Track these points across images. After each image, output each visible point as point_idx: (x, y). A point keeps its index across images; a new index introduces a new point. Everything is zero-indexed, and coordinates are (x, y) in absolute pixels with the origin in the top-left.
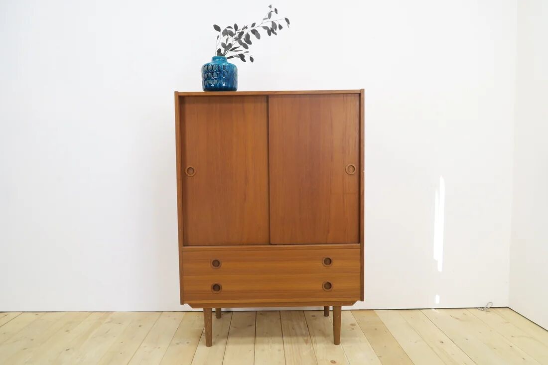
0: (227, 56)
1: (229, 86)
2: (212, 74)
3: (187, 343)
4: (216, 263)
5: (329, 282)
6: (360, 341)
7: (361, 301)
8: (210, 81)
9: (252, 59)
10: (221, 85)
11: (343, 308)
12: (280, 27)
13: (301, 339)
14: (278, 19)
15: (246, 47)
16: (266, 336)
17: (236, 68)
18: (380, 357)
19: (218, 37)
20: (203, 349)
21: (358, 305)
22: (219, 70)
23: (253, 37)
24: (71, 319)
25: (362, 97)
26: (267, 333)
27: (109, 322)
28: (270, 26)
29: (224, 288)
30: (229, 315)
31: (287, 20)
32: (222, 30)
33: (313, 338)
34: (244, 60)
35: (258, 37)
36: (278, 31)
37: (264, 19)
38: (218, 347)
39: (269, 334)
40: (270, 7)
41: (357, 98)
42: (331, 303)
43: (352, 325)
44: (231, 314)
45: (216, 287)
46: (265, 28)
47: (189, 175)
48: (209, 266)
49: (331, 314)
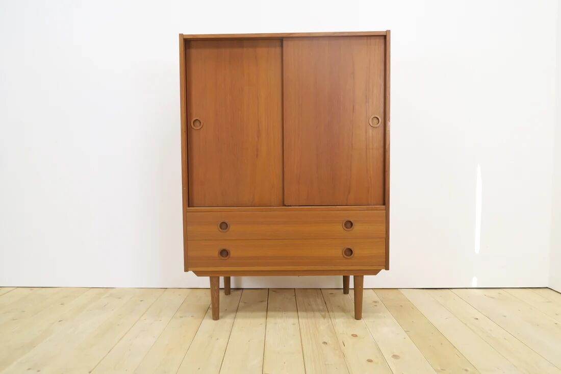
3: (192, 316)
4: (224, 226)
5: (350, 247)
6: (385, 317)
7: (386, 270)
13: (318, 314)
16: (279, 311)
18: (408, 331)
20: (209, 323)
25: (387, 39)
26: (280, 308)
27: (108, 297)
29: (233, 253)
30: (239, 292)
33: (331, 313)
38: (226, 321)
39: (282, 309)
41: (382, 41)
42: (351, 272)
43: (375, 302)
44: (241, 291)
45: (224, 253)
47: (195, 128)
48: (215, 229)
49: (352, 293)
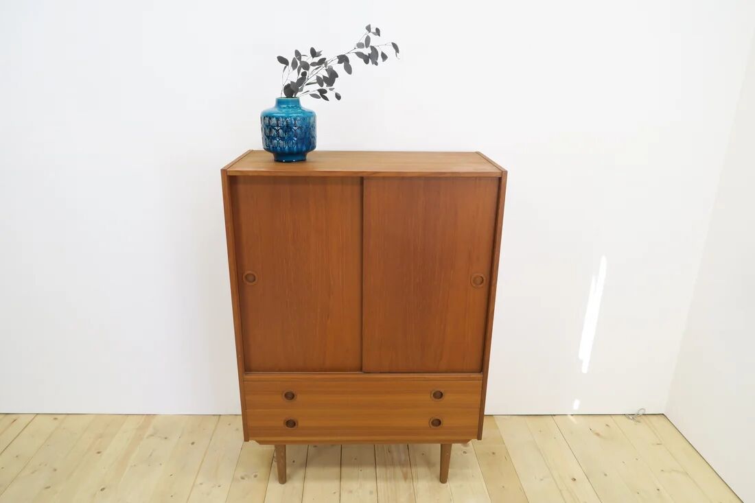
3: (255, 476)
4: (290, 396)
5: (438, 418)
6: (473, 476)
7: (478, 439)
9: (338, 97)
12: (384, 57)
13: (399, 471)
14: (381, 44)
20: (275, 486)
22: (288, 127)
23: (340, 70)
25: (503, 182)
28: (367, 53)
29: (300, 424)
31: (395, 46)
32: (290, 62)
33: (414, 470)
34: (326, 99)
36: (380, 60)
37: (359, 44)
38: (294, 485)
39: (358, 463)
41: (496, 184)
45: (291, 423)
47: (248, 284)
48: (280, 399)
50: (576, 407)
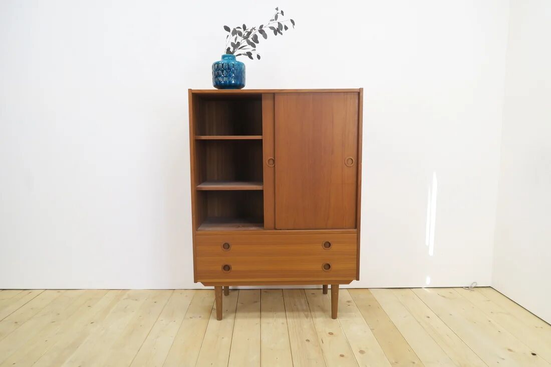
0: (235, 54)
1: (238, 83)
2: (223, 72)
3: (200, 317)
4: (227, 246)
5: (328, 263)
6: (355, 316)
7: (357, 280)
8: (220, 79)
9: (259, 57)
10: (230, 82)
11: (341, 286)
12: (286, 28)
13: (302, 314)
14: (284, 20)
15: (254, 46)
16: (271, 311)
17: (245, 66)
18: (373, 329)
19: (228, 36)
20: (214, 323)
21: (354, 284)
22: (229, 69)
23: (260, 37)
24: (91, 296)
25: (361, 95)
26: (271, 309)
27: (127, 299)
28: (276, 27)
29: (233, 268)
30: (236, 292)
31: (292, 21)
32: (232, 30)
33: (313, 313)
34: (251, 58)
35: (265, 36)
36: (283, 31)
37: (271, 20)
38: (228, 321)
39: (273, 309)
40: (277, 9)
41: (356, 97)
42: (329, 282)
43: (349, 302)
45: (227, 268)
46: (272, 28)
48: (219, 248)
49: (329, 292)
50: (428, 282)
